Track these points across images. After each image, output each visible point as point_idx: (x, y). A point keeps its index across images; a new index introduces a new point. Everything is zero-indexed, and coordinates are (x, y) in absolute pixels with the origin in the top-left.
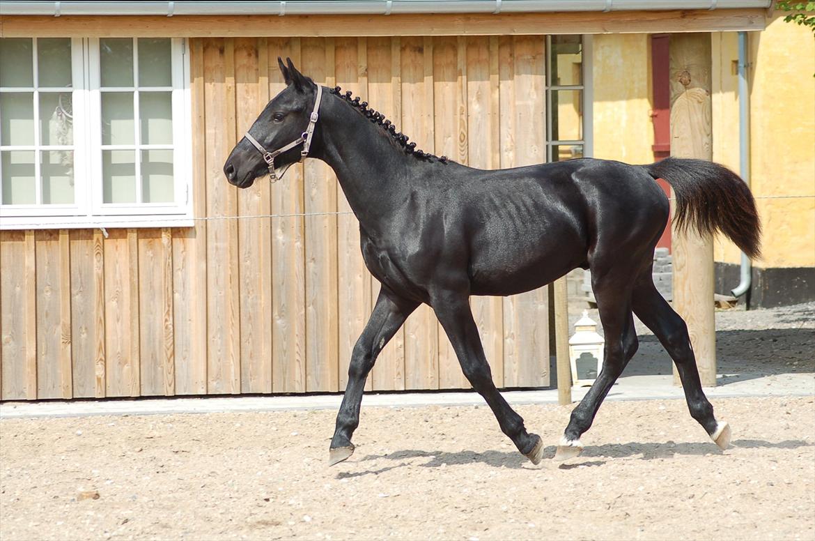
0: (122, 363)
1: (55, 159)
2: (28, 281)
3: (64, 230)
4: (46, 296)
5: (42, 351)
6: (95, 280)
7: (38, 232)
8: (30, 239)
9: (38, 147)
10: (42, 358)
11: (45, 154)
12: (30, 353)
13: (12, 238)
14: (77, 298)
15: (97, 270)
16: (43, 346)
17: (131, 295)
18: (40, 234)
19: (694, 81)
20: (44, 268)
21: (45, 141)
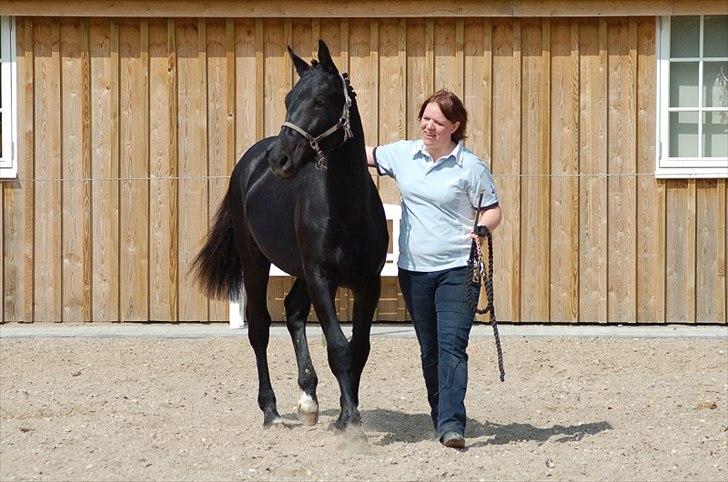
1: (716, 120)
2: (690, 223)
3: (722, 179)
4: (705, 235)
5: (701, 282)
7: (699, 181)
8: (692, 187)
9: (701, 108)
10: (700, 288)
11: (709, 115)
12: (691, 284)
13: (677, 186)
16: (701, 276)
18: (701, 182)
20: (703, 211)
21: (709, 103)
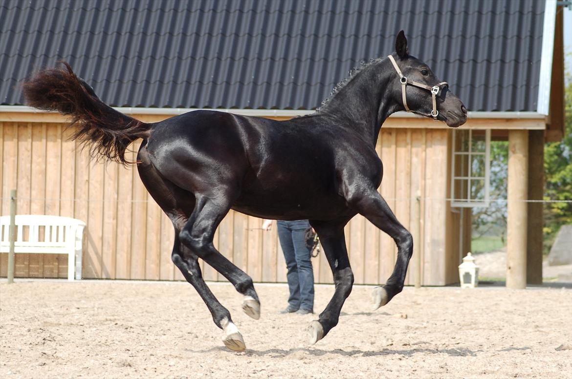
0: (255, 266)
6: (244, 230)
14: (236, 238)
15: (245, 226)
17: (259, 237)
19: (517, 151)
